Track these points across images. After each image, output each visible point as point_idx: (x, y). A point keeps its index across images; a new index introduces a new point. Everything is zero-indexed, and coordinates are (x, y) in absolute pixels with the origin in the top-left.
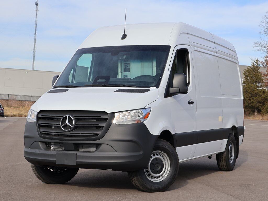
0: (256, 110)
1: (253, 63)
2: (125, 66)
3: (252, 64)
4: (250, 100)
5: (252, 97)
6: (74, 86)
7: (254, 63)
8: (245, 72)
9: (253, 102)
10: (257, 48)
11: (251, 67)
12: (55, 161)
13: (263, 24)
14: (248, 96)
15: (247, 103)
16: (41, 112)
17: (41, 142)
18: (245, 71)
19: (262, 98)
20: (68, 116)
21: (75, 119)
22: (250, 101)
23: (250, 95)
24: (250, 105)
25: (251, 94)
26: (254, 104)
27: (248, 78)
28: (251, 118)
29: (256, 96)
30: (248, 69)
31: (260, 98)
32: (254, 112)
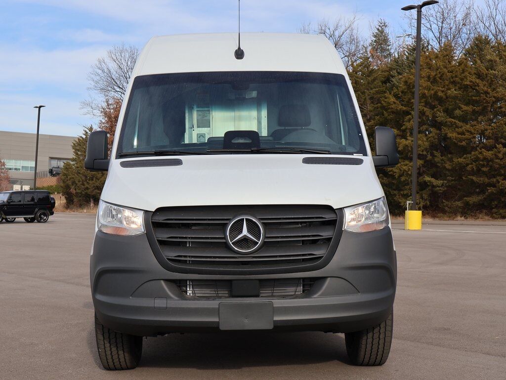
0: (91, 200)
1: (86, 131)
2: (199, 115)
3: (84, 132)
4: (83, 185)
5: (86, 180)
6: (180, 153)
7: (88, 131)
8: (74, 144)
9: (87, 188)
10: (85, 110)
11: (82, 138)
12: (218, 323)
13: (92, 76)
14: (81, 180)
15: (79, 190)
16: (160, 210)
17: (166, 280)
18: (74, 142)
19: (100, 182)
20: (246, 219)
21: (264, 224)
22: (83, 187)
23: (84, 178)
24: (83, 193)
25: (85, 176)
26: (90, 190)
27: (79, 153)
28: (85, 211)
29: (92, 180)
30: (79, 139)
31: (99, 182)
32: (88, 202)
